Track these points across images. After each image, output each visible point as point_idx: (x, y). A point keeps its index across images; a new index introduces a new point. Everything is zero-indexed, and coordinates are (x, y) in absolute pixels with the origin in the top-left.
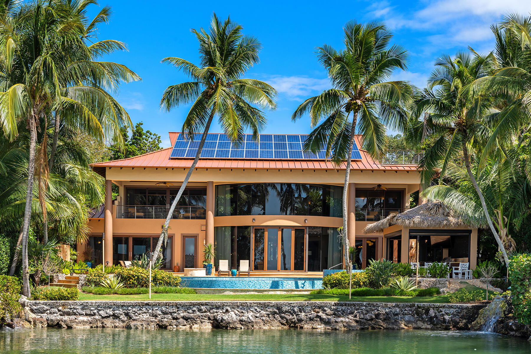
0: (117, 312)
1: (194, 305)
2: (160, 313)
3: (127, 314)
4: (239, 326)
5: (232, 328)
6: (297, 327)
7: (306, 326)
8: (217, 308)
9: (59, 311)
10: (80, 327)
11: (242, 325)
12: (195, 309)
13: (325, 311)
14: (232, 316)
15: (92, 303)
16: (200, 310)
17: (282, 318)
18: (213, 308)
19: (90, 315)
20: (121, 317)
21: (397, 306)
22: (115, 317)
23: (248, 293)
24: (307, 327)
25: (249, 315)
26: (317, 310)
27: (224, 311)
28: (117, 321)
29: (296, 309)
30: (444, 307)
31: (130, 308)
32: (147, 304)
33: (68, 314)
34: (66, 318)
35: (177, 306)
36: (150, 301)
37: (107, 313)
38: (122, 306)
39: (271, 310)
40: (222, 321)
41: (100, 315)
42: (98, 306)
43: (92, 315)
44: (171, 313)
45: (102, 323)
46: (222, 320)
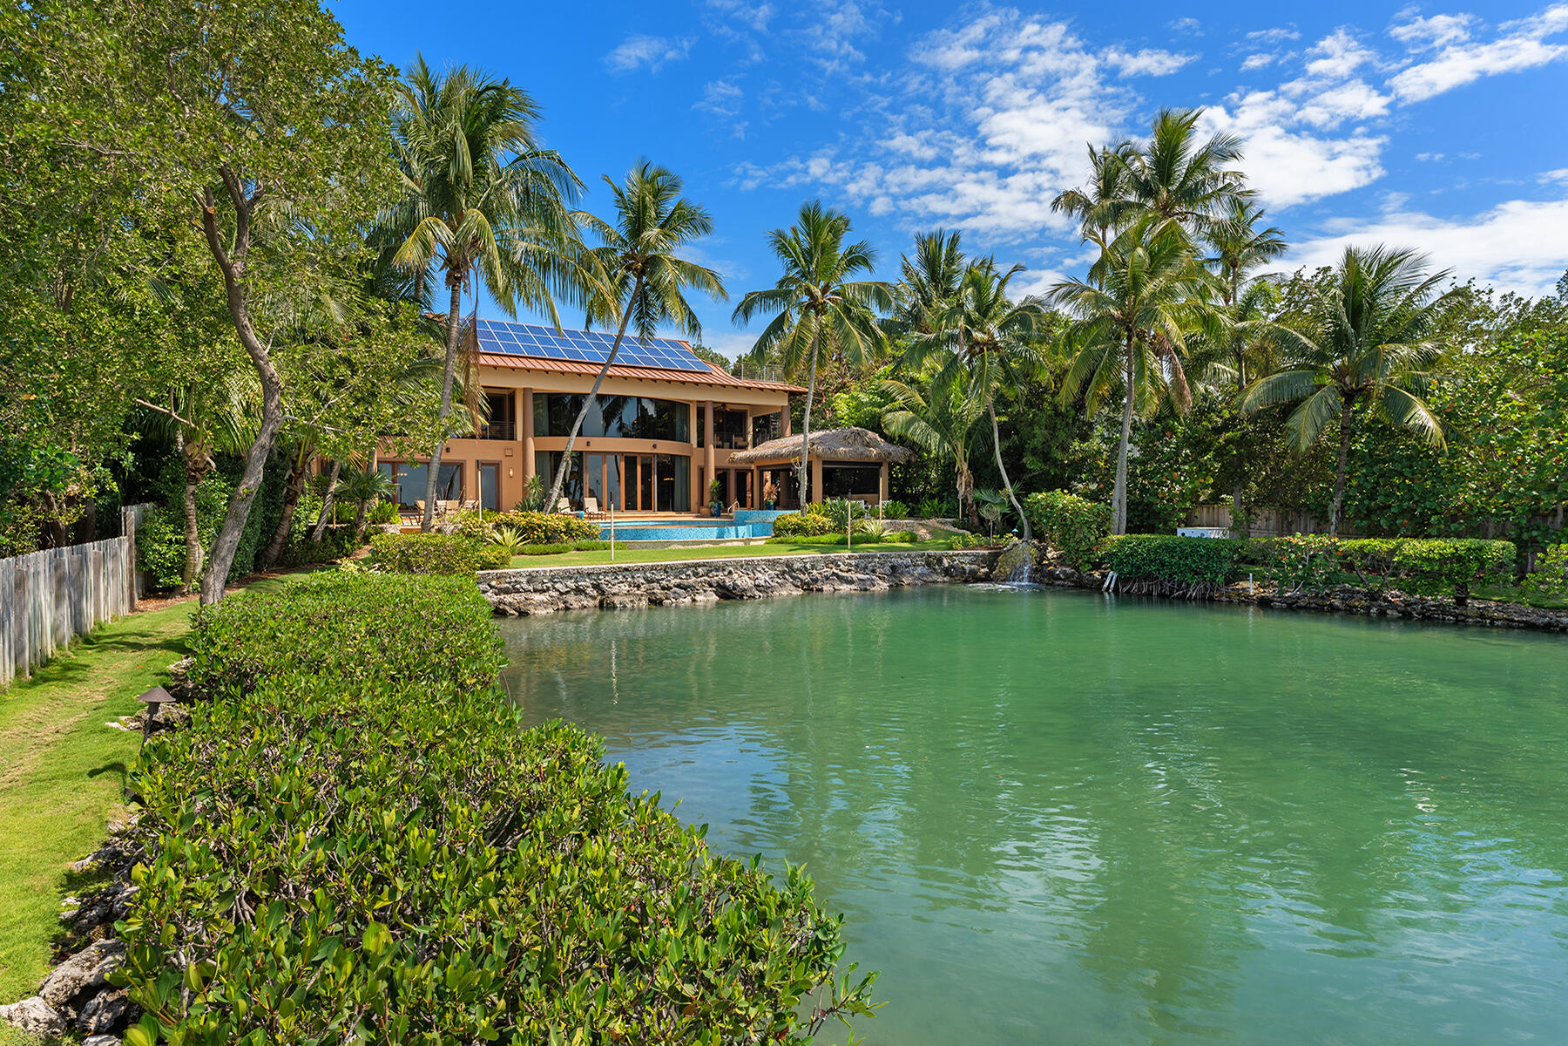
0: (582, 583)
1: (688, 566)
2: (643, 581)
3: (596, 587)
4: (757, 593)
5: (750, 597)
6: (812, 589)
7: (825, 588)
8: (717, 570)
9: (491, 587)
10: (541, 612)
11: (760, 591)
12: (689, 572)
13: (839, 566)
14: (743, 581)
15: (545, 572)
16: (696, 574)
17: (794, 578)
18: (711, 571)
19: (542, 591)
20: (589, 591)
21: (909, 556)
22: (579, 591)
23: (701, 546)
24: (827, 588)
25: (762, 578)
26: (830, 566)
27: (726, 573)
28: (582, 597)
29: (808, 566)
30: (958, 555)
31: (601, 577)
32: (626, 569)
33: (507, 591)
34: (508, 598)
35: (665, 569)
36: (630, 565)
37: (567, 587)
38: (589, 574)
39: (780, 569)
40: (734, 589)
41: (558, 590)
42: (553, 577)
44: (658, 581)
45: (565, 602)
46: (735, 586)
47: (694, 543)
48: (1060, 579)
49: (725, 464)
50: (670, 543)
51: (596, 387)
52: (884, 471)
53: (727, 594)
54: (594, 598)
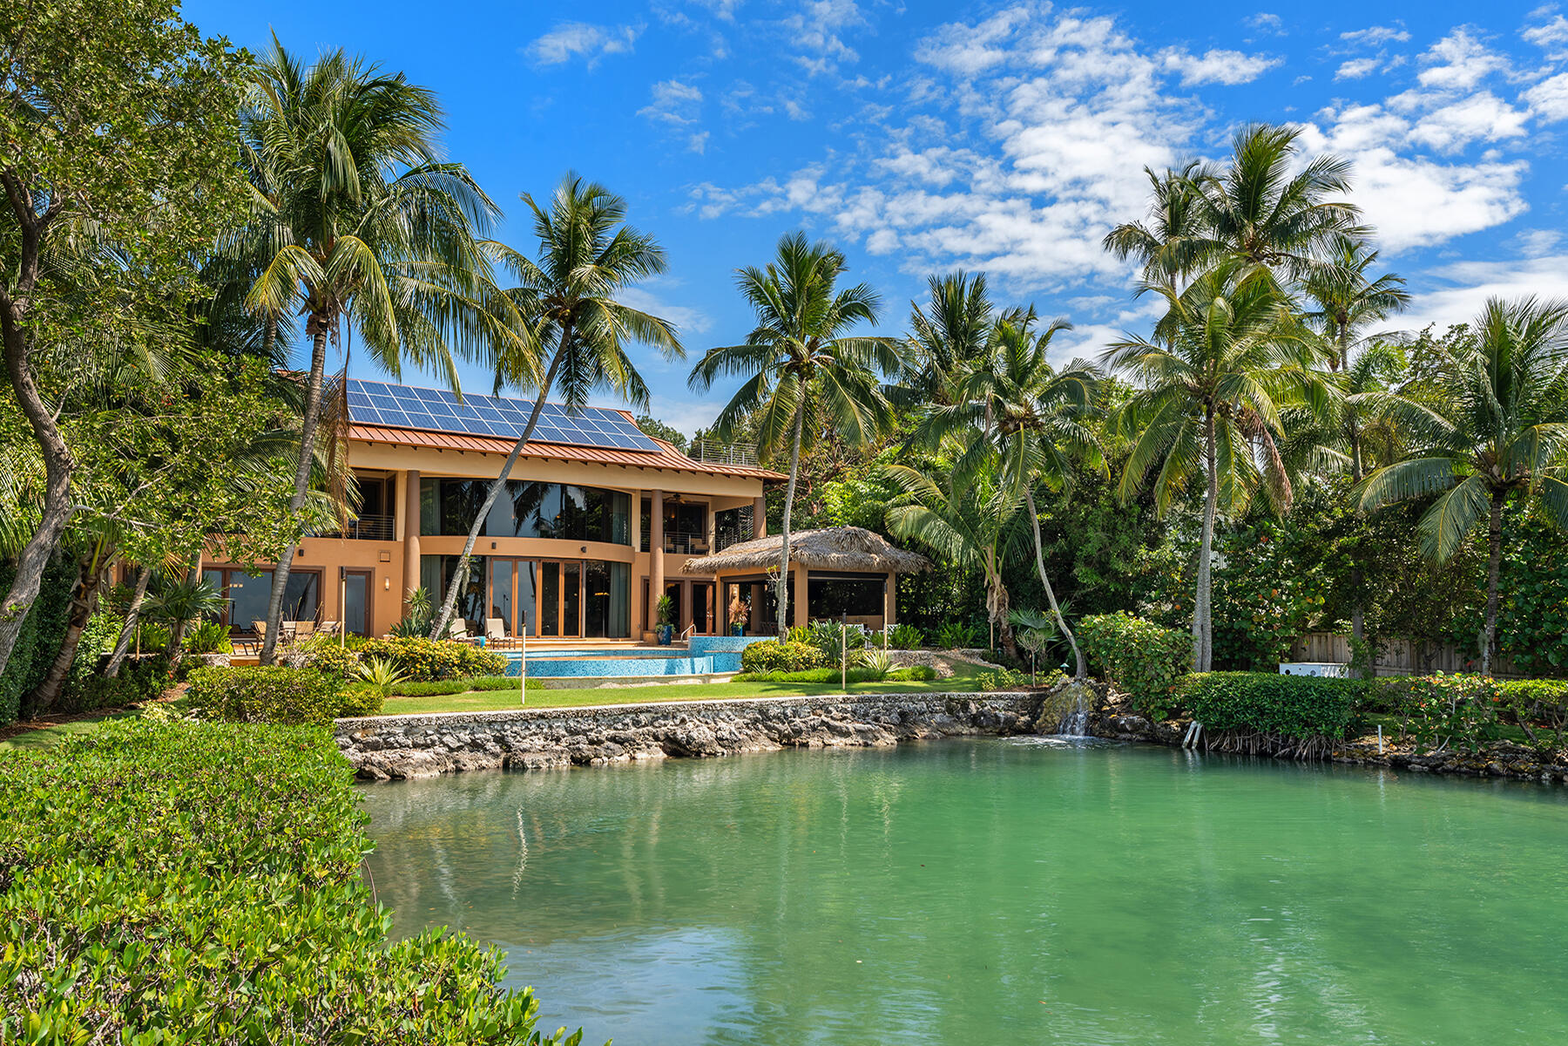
0: (480, 735)
1: (626, 712)
2: (564, 732)
3: (500, 740)
4: (719, 749)
5: (710, 754)
6: (794, 744)
7: (811, 742)
8: (666, 718)
9: (354, 741)
10: (423, 775)
11: (724, 747)
12: (627, 720)
13: (831, 712)
14: (701, 732)
15: (430, 720)
16: (636, 723)
17: (769, 728)
18: (658, 718)
19: (426, 746)
20: (489, 746)
21: (924, 699)
22: (475, 746)
23: (644, 685)
24: (814, 742)
25: (726, 729)
26: (819, 711)
27: (678, 721)
28: (480, 754)
29: (789, 712)
30: (989, 697)
31: (506, 727)
32: (542, 716)
33: (375, 747)
34: (377, 756)
35: (595, 716)
36: (547, 710)
37: (459, 740)
38: (490, 723)
39: (751, 716)
40: (688, 743)
41: (447, 745)
42: (441, 726)
43: (428, 747)
44: (585, 732)
45: (456, 762)
46: (690, 739)
47: (635, 680)
48: (1126, 731)
49: (678, 573)
50: (602, 681)
51: (506, 471)
52: (890, 584)
53: (680, 750)
54: (496, 756)
